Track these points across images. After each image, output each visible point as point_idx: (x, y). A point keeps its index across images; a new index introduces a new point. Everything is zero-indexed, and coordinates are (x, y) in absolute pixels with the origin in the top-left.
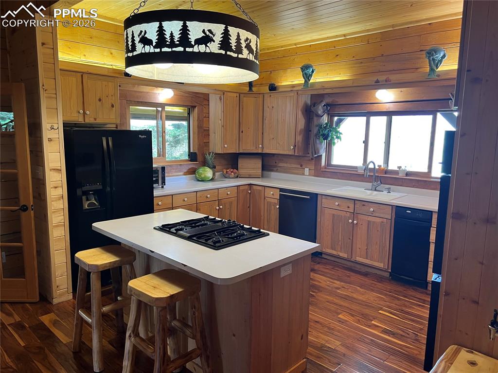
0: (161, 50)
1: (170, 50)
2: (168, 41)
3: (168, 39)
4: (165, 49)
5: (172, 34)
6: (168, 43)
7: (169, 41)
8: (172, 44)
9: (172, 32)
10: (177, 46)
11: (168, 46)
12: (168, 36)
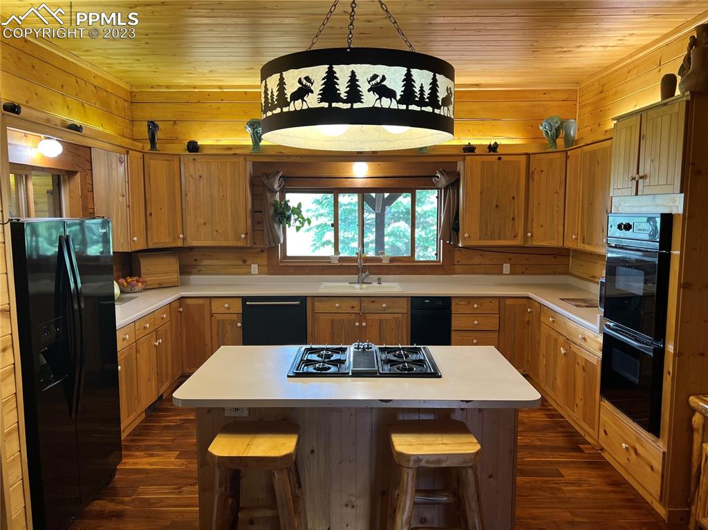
0: (407, 107)
1: (418, 109)
2: (417, 97)
3: (418, 94)
4: (413, 107)
5: (422, 87)
6: (417, 99)
7: (419, 96)
8: (421, 103)
9: (422, 84)
10: (426, 105)
11: (417, 104)
12: (417, 89)
